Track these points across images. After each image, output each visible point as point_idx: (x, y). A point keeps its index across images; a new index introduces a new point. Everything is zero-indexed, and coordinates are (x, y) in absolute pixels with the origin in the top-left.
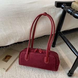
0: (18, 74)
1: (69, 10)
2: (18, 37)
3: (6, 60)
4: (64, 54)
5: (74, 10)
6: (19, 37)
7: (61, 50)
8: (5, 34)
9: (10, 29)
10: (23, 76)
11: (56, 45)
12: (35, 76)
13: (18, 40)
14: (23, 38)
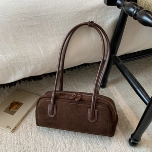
0: (31, 140)
1: (132, 10)
2: (30, 65)
3: (11, 110)
4: (123, 101)
5: (141, 8)
6: (33, 67)
7: (118, 93)
8: (4, 60)
9: (13, 50)
10: (40, 143)
11: (107, 84)
12: (65, 143)
13: (30, 71)
14: (40, 68)
